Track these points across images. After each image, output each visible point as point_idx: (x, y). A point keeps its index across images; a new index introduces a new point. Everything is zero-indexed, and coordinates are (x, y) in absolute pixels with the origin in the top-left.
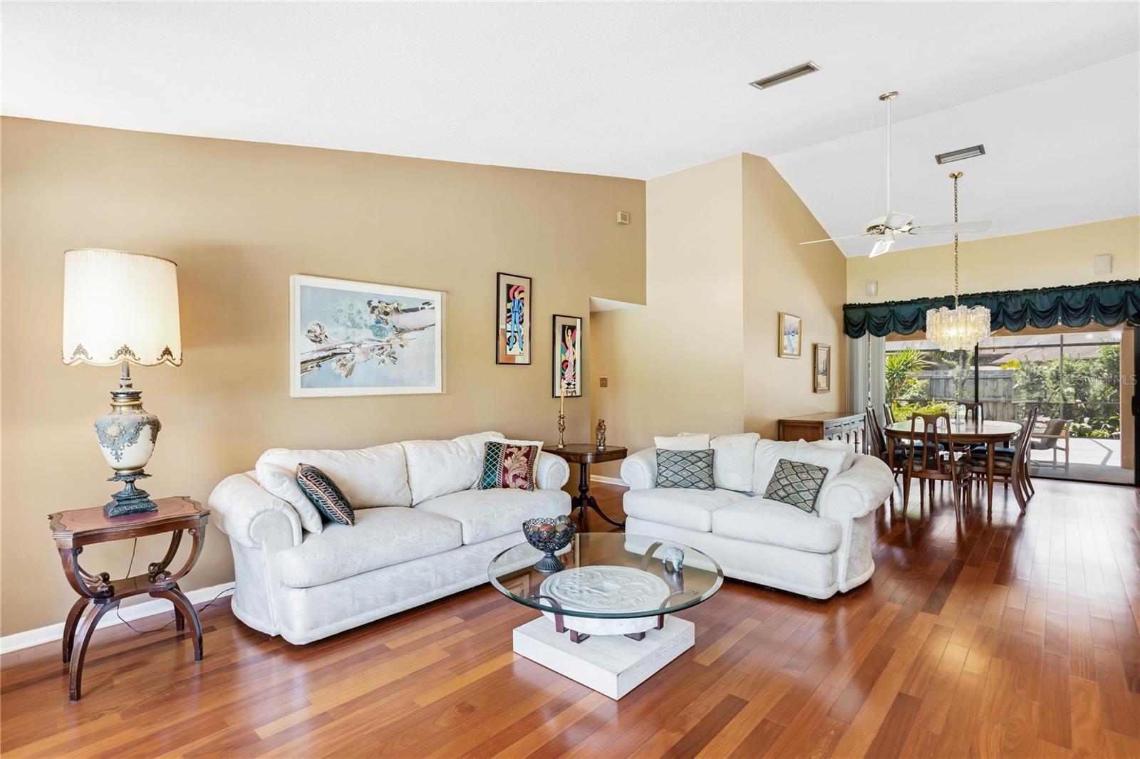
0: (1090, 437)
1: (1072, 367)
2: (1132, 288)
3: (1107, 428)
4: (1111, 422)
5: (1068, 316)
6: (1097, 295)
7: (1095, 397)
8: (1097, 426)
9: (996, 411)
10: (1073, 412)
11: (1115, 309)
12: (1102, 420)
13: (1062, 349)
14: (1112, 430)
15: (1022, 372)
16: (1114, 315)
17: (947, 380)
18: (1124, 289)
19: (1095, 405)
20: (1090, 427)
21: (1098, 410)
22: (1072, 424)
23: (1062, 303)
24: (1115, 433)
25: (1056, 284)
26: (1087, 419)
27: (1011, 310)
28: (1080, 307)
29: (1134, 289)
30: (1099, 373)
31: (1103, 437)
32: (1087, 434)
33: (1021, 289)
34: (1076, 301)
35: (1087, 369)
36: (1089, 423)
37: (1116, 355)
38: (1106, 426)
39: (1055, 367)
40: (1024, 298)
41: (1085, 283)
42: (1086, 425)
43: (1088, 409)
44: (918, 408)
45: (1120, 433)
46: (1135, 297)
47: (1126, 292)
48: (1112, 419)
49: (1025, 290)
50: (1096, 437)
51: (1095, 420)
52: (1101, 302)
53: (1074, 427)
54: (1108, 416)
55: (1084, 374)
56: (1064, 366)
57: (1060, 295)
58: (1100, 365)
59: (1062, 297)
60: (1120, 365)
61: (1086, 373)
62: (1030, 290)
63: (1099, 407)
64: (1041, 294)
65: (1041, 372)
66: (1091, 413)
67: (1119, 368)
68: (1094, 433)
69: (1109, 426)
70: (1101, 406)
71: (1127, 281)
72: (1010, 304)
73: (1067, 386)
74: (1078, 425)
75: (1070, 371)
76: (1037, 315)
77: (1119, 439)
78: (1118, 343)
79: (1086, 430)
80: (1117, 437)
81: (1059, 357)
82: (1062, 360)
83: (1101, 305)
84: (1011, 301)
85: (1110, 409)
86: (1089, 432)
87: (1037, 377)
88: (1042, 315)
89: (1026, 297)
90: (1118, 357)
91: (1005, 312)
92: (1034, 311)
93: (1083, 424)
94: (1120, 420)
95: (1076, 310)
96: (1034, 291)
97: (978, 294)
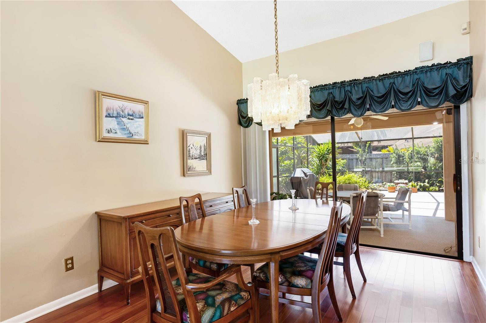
0: (429, 191)
1: (419, 151)
2: (452, 70)
3: (437, 186)
4: (439, 182)
5: (399, 100)
6: (422, 79)
7: (431, 167)
8: (432, 185)
9: (382, 176)
10: (420, 176)
11: (437, 91)
12: (435, 181)
13: (413, 140)
14: (440, 187)
15: (394, 154)
16: (437, 97)
17: (357, 159)
18: (444, 71)
19: (431, 172)
20: (429, 185)
21: (432, 175)
22: (419, 183)
23: (394, 88)
24: (441, 188)
25: (388, 71)
26: (427, 181)
27: (354, 97)
28: (409, 90)
29: (453, 72)
30: (432, 154)
31: (435, 191)
32: (427, 189)
33: (362, 78)
34: (405, 86)
35: (426, 152)
36: (428, 183)
37: (441, 144)
38: (436, 184)
39: (410, 151)
40: (365, 86)
41: (412, 68)
42: (426, 184)
43: (428, 175)
44: (339, 176)
45: (444, 188)
46: (454, 79)
47: (446, 74)
48: (440, 180)
49: (365, 78)
50: (432, 191)
51: (431, 181)
52: (426, 85)
53: (420, 185)
54: (438, 178)
55: (425, 155)
56: (415, 151)
57: (392, 81)
58: (433, 149)
59: (394, 83)
60: (443, 149)
61: (426, 154)
62: (369, 78)
63: (433, 173)
64: (378, 81)
65: (403, 154)
66: (429, 177)
67: (442, 151)
68: (431, 188)
69: (438, 184)
70: (434, 173)
71: (447, 63)
72: (353, 91)
73: (416, 162)
74: (422, 184)
75: (418, 153)
76: (375, 100)
77: (443, 192)
78: (441, 136)
79: (427, 187)
80: (442, 191)
81: (412, 146)
82: (413, 146)
83: (425, 87)
84: (355, 89)
85: (439, 174)
86: (428, 188)
87: (402, 157)
88: (379, 100)
89: (366, 85)
90: (442, 144)
91: (350, 100)
92: (372, 97)
93: (425, 184)
94: (444, 181)
95: (405, 94)
96: (372, 79)
97: (330, 84)
